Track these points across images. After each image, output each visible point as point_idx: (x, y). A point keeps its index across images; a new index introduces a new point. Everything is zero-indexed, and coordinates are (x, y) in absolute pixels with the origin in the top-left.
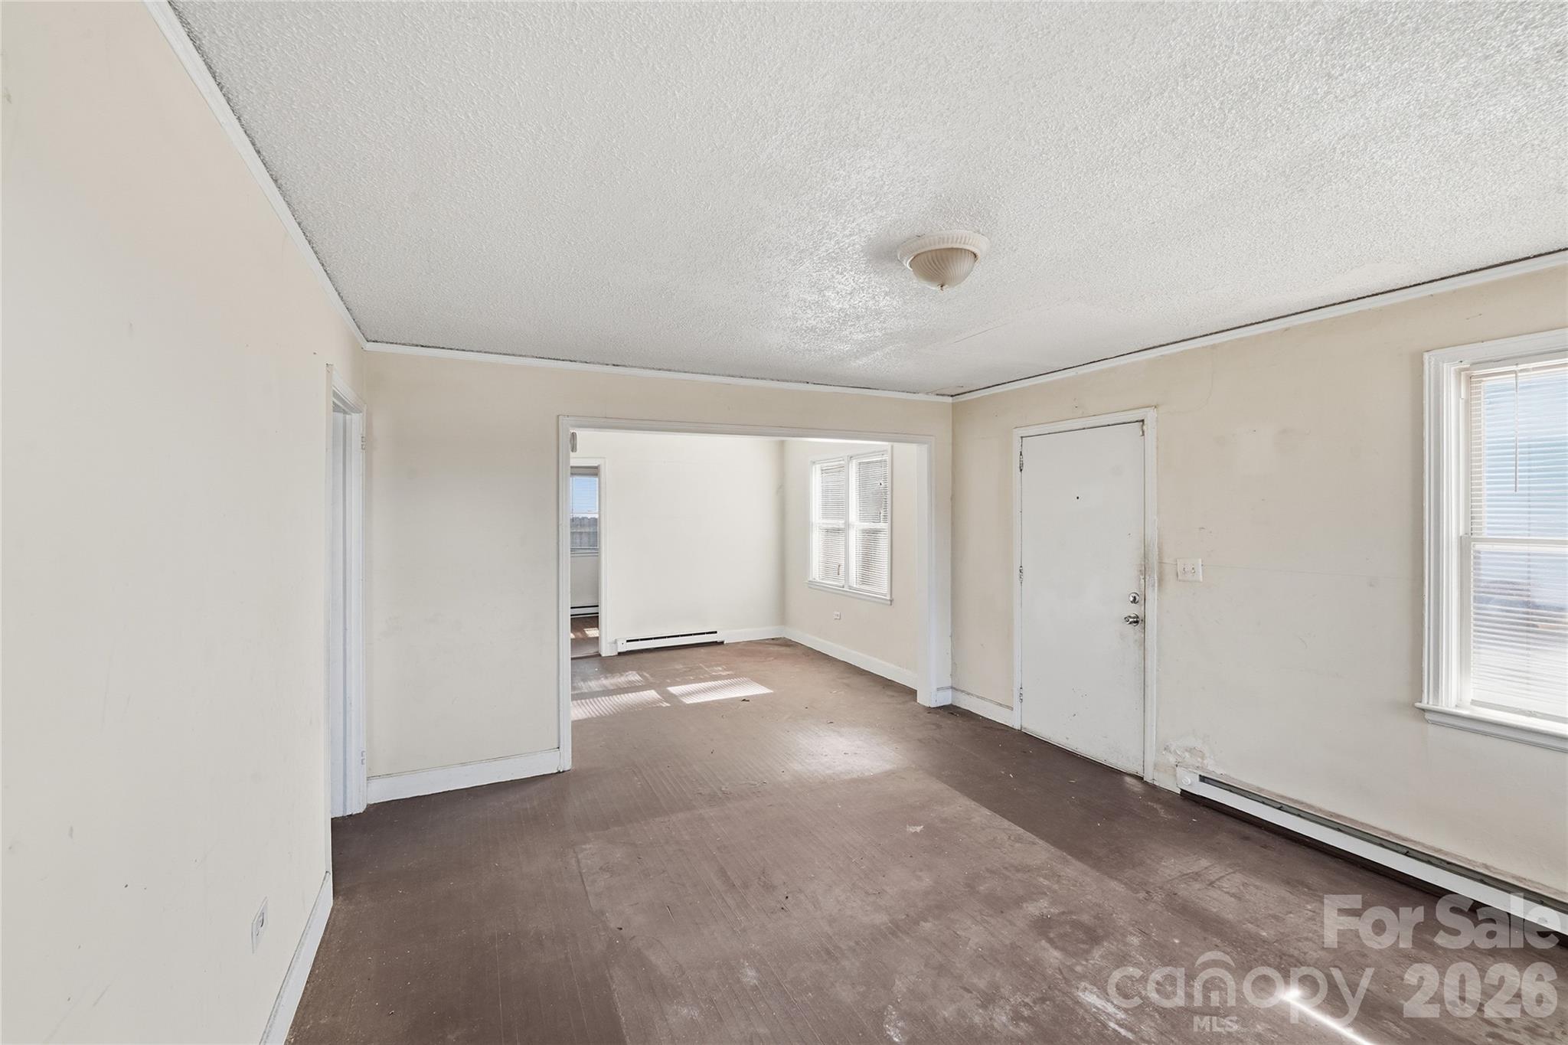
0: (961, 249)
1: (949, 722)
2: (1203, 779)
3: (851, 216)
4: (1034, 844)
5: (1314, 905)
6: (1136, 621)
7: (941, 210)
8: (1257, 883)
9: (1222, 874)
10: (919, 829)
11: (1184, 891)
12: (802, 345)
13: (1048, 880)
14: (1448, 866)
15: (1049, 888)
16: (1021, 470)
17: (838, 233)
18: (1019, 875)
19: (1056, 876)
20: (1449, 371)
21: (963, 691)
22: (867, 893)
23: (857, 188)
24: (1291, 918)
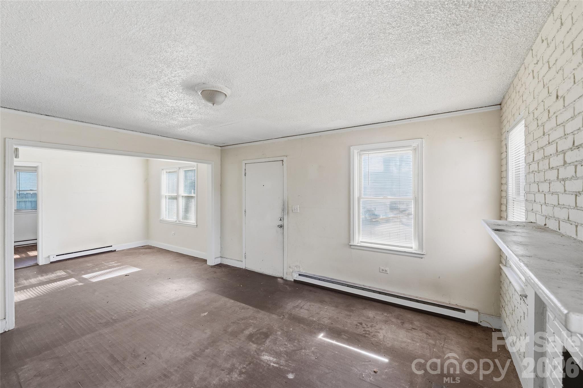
0: (220, 92)
1: (220, 270)
2: (300, 275)
3: (174, 69)
4: (248, 308)
5: (327, 307)
6: (281, 226)
7: (212, 75)
8: (313, 304)
9: (304, 304)
10: (206, 314)
11: (294, 312)
12: (155, 119)
13: (253, 320)
14: (356, 288)
15: (253, 323)
16: (245, 175)
17: (169, 74)
18: (243, 321)
19: (255, 318)
20: (356, 152)
21: (225, 258)
22: (183, 345)
23: (176, 58)
24: (322, 313)
